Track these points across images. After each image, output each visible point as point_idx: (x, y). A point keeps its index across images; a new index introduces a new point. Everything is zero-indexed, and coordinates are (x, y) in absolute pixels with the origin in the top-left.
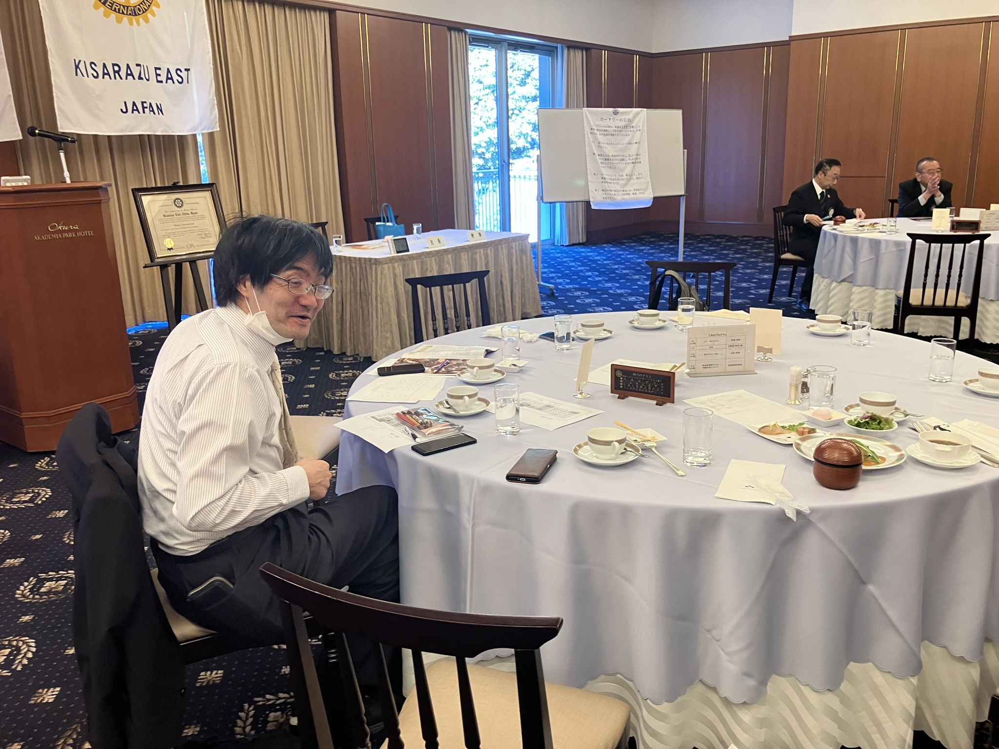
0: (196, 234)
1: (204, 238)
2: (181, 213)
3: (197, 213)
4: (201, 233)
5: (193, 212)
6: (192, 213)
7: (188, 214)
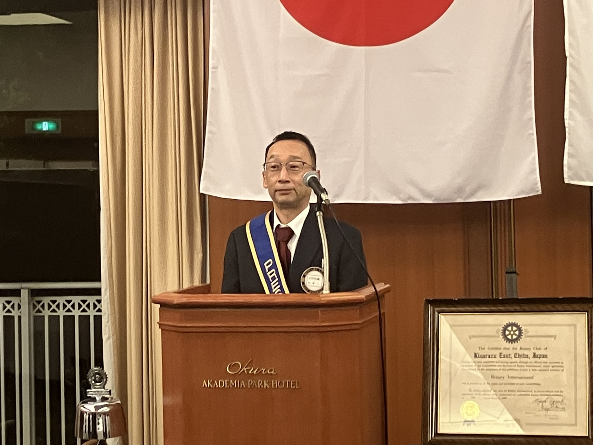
0: (532, 399)
1: (547, 410)
2: (512, 353)
3: (545, 356)
4: (544, 398)
5: (538, 353)
6: (535, 356)
7: (527, 356)
